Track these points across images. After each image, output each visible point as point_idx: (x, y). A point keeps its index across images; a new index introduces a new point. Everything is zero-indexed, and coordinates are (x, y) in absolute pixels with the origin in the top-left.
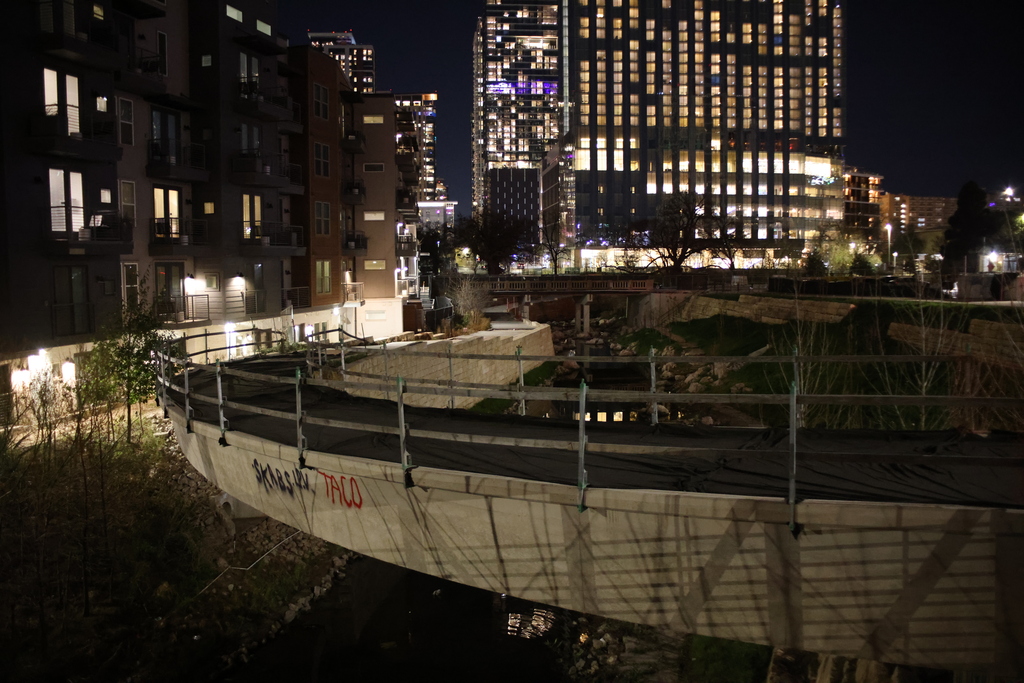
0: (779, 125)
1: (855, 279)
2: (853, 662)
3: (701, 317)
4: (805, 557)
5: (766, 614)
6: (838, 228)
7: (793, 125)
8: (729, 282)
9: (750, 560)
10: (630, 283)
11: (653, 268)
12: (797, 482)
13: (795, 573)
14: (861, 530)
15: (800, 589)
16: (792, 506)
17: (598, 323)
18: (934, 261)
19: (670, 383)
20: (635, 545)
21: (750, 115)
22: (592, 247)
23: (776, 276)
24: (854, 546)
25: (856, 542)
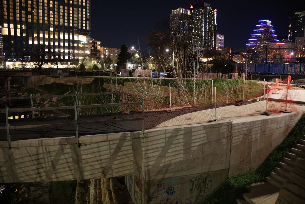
0: (71, 25)
1: (94, 71)
2: (100, 180)
3: (48, 83)
4: (82, 153)
5: (73, 171)
6: (89, 56)
7: (75, 25)
8: (57, 72)
9: (67, 156)
10: (24, 73)
11: (32, 68)
12: (78, 131)
13: (80, 158)
14: (97, 143)
15: (82, 162)
16: (77, 139)
17: (13, 86)
18: (115, 66)
19: (39, 105)
20: (29, 158)
21: (62, 21)
22: (10, 61)
23: (71, 70)
24: (96, 147)
25: (97, 146)
